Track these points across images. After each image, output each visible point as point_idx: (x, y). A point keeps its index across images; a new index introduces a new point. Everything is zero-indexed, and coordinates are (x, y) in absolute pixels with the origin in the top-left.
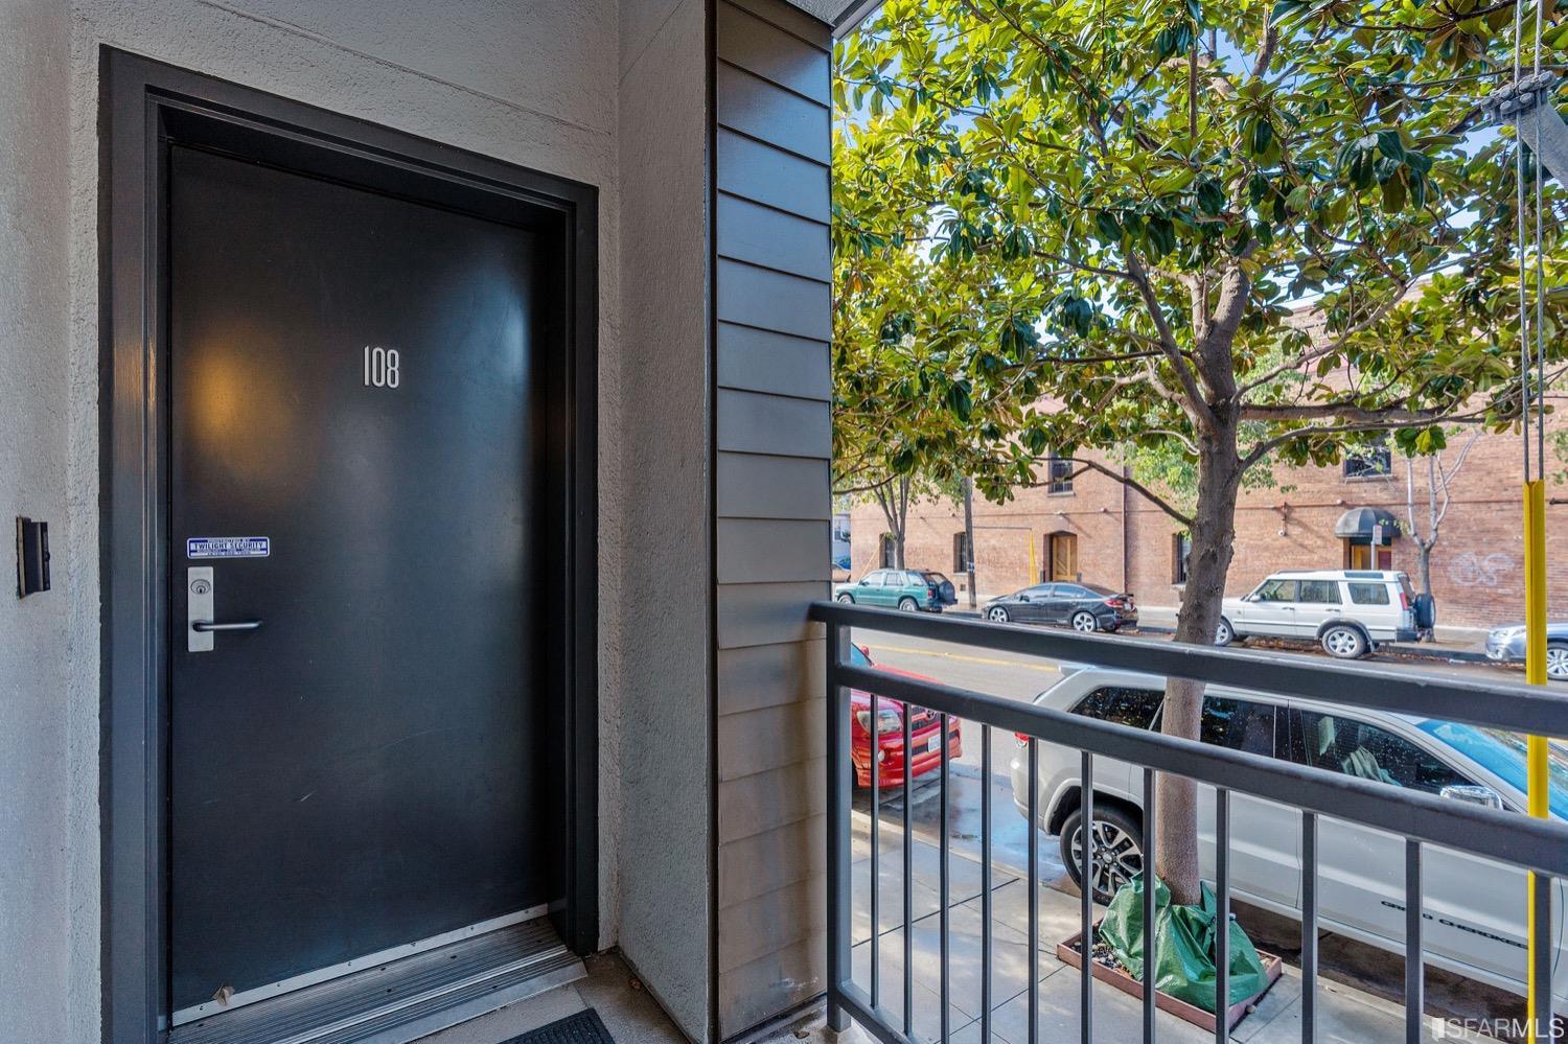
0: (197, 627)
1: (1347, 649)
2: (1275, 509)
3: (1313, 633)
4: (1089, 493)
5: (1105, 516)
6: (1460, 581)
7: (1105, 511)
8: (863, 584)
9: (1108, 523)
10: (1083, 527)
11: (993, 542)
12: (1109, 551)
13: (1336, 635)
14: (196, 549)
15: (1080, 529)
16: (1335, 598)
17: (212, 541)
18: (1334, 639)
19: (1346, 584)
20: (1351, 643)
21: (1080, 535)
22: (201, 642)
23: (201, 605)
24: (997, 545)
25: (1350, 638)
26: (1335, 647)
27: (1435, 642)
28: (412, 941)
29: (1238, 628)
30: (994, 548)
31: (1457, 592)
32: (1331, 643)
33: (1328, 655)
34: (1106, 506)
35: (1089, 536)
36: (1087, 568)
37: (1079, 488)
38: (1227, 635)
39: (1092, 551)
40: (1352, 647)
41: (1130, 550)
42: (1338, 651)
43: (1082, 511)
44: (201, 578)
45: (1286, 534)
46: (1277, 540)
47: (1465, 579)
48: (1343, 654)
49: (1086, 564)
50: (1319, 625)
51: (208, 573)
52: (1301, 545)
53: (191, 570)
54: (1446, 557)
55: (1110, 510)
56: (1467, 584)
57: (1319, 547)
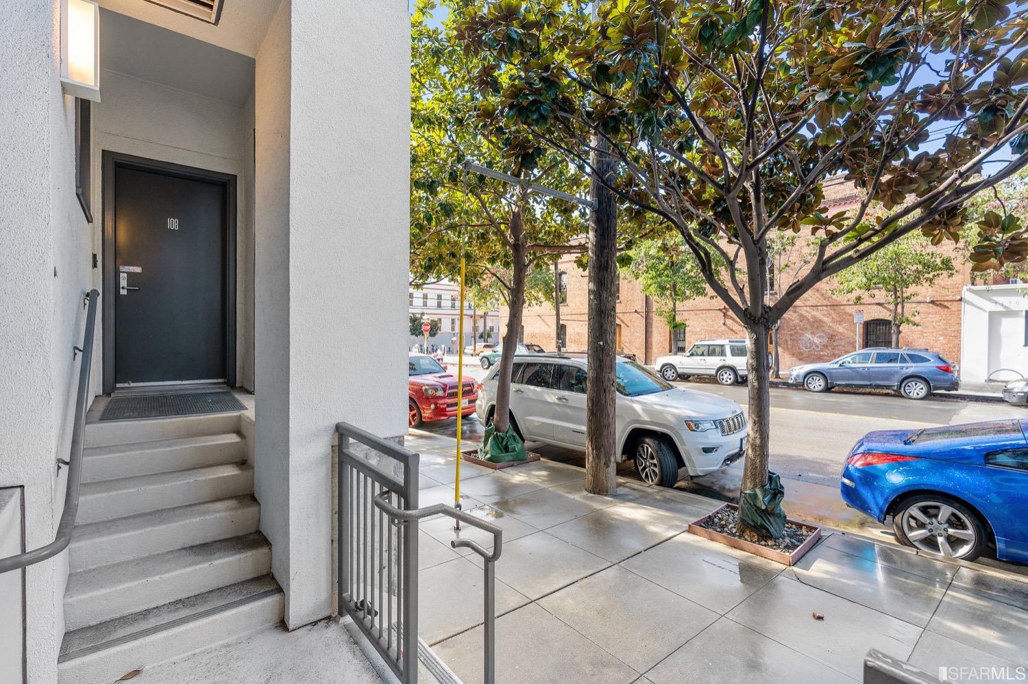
0: (123, 288)
1: (728, 380)
2: (719, 310)
3: (713, 372)
4: (628, 301)
5: (636, 314)
6: (804, 348)
7: (636, 311)
8: (495, 352)
9: (637, 318)
10: (624, 321)
11: (577, 330)
12: (637, 334)
13: (723, 373)
14: (122, 268)
15: (623, 322)
16: (723, 353)
17: (126, 267)
18: (722, 375)
19: (729, 346)
20: (730, 377)
21: (623, 325)
22: (123, 292)
23: (123, 282)
24: (580, 332)
25: (730, 375)
26: (723, 379)
27: (779, 378)
28: (182, 380)
29: (680, 371)
30: (578, 334)
31: (803, 354)
32: (721, 377)
33: (719, 383)
34: (637, 308)
35: (628, 326)
36: (626, 344)
37: (623, 298)
38: (675, 375)
39: (629, 334)
40: (730, 379)
41: (649, 334)
42: (724, 381)
43: (624, 311)
44: (123, 277)
45: (724, 324)
46: (720, 327)
47: (806, 347)
48: (726, 383)
49: (625, 342)
50: (716, 368)
51: (125, 275)
52: (732, 330)
53: (121, 274)
54: (798, 336)
55: (638, 311)
56: (807, 350)
57: (740, 331)
